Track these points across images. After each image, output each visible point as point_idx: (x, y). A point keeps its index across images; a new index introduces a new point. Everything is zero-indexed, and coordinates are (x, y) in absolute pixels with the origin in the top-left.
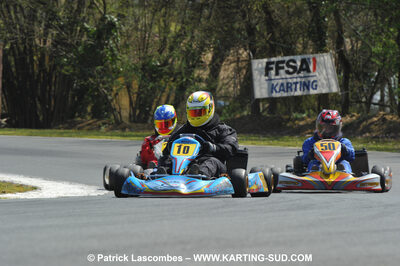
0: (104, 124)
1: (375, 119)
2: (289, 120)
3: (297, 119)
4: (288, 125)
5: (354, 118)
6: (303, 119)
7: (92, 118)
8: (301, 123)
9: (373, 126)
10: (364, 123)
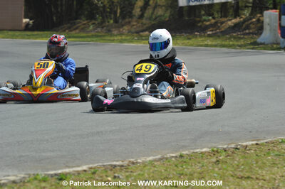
0: (93, 24)
1: (254, 20)
2: (199, 21)
3: (205, 20)
4: (199, 25)
5: (242, 19)
6: (209, 20)
7: (87, 20)
8: (208, 23)
9: (251, 25)
10: (246, 23)
